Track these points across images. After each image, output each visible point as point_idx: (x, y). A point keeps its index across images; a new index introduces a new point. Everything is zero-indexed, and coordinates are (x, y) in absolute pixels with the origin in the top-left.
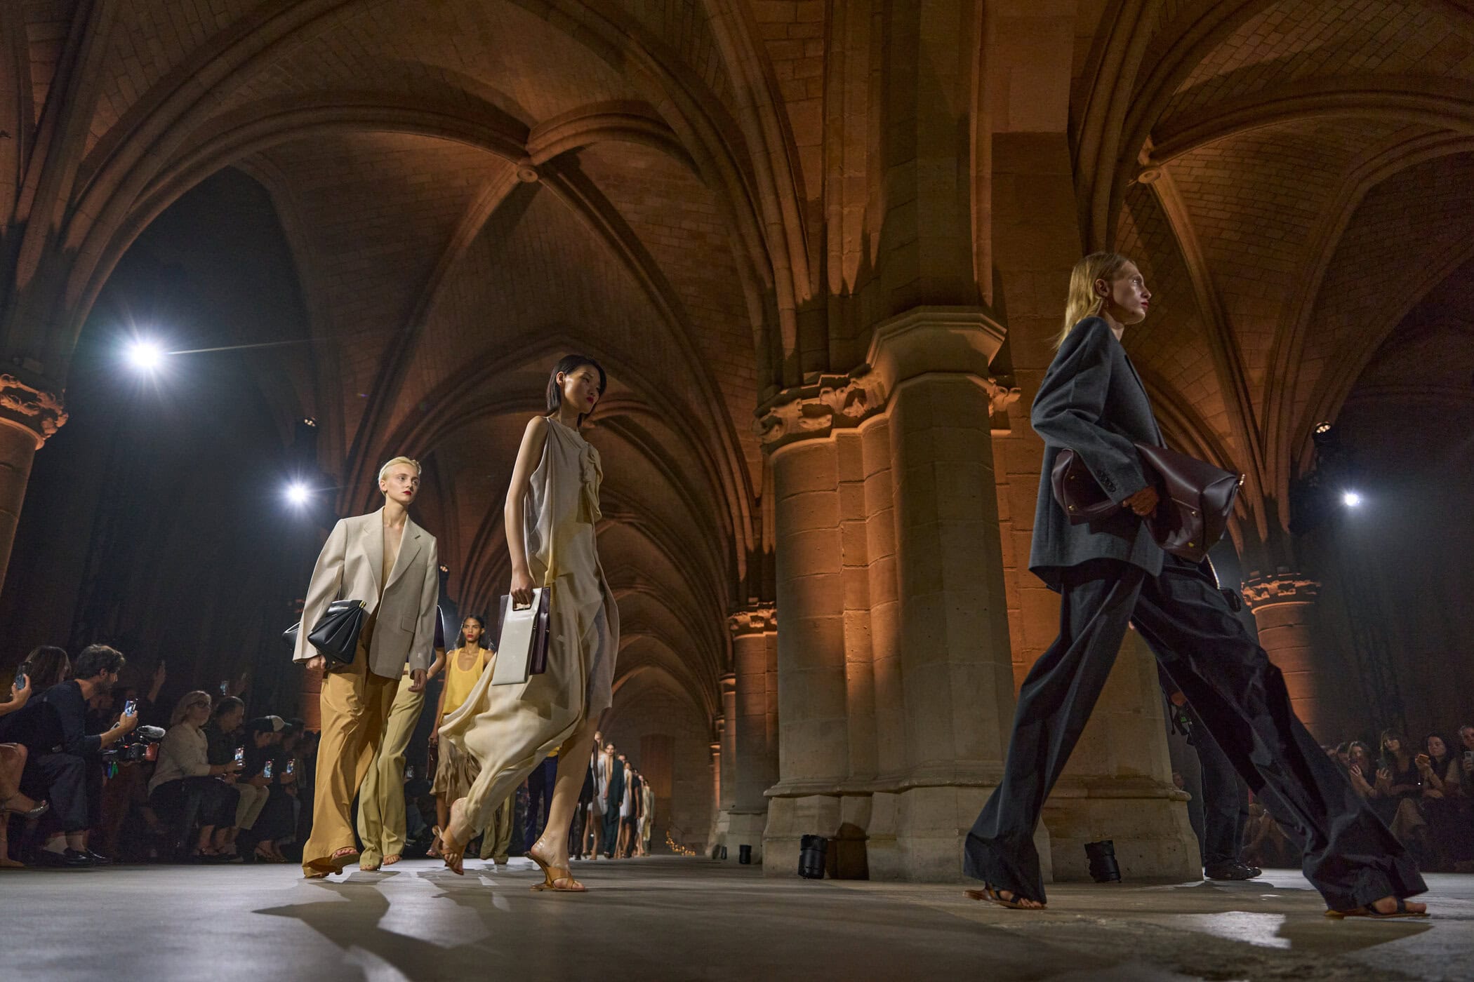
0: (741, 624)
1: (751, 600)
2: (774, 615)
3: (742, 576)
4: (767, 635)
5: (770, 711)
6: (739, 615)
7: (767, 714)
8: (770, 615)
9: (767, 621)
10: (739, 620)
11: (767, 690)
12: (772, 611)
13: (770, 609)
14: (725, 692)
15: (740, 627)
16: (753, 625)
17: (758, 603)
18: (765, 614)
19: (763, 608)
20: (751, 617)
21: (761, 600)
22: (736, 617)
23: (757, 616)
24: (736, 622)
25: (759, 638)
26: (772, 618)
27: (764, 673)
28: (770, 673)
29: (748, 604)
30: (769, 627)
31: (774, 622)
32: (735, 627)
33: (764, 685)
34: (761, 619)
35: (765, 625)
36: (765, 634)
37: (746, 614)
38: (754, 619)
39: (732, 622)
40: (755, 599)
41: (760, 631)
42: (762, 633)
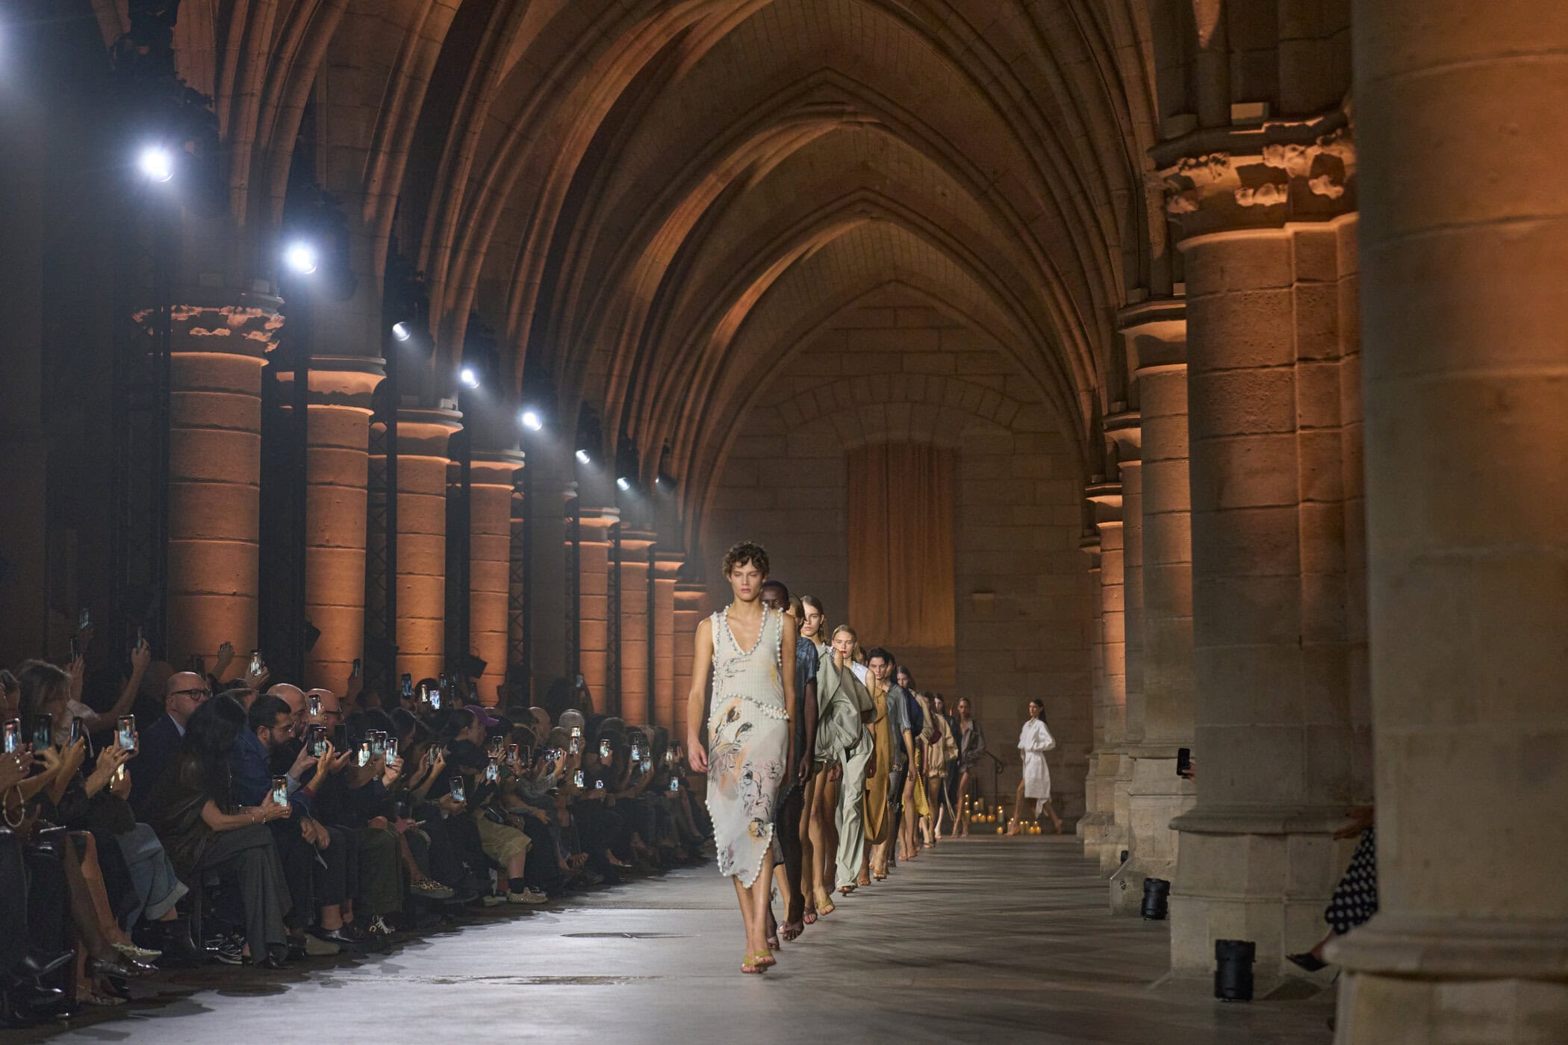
0: (1205, 193)
1: (1240, 111)
2: (1322, 166)
3: (1206, 29)
4: (1296, 234)
5: (1311, 496)
6: (1198, 165)
7: (1301, 506)
8: (1310, 162)
9: (1296, 186)
10: (1198, 185)
11: (1299, 422)
12: (1313, 151)
13: (1310, 143)
14: (1143, 366)
15: (1202, 205)
16: (1247, 200)
17: (1266, 125)
18: (1291, 160)
19: (1284, 144)
20: (1240, 169)
21: (1274, 113)
22: (1185, 173)
23: (1263, 165)
24: (1188, 186)
25: (1270, 243)
26: (1315, 175)
27: (1292, 365)
28: (1313, 366)
29: (1229, 124)
30: (1303, 206)
31: (1321, 187)
32: (1185, 206)
33: (1293, 403)
34: (1278, 177)
35: (1293, 196)
36: (1290, 229)
37: (1223, 163)
38: (1253, 178)
39: (1175, 185)
40: (1257, 109)
41: (1273, 218)
42: (1280, 225)
